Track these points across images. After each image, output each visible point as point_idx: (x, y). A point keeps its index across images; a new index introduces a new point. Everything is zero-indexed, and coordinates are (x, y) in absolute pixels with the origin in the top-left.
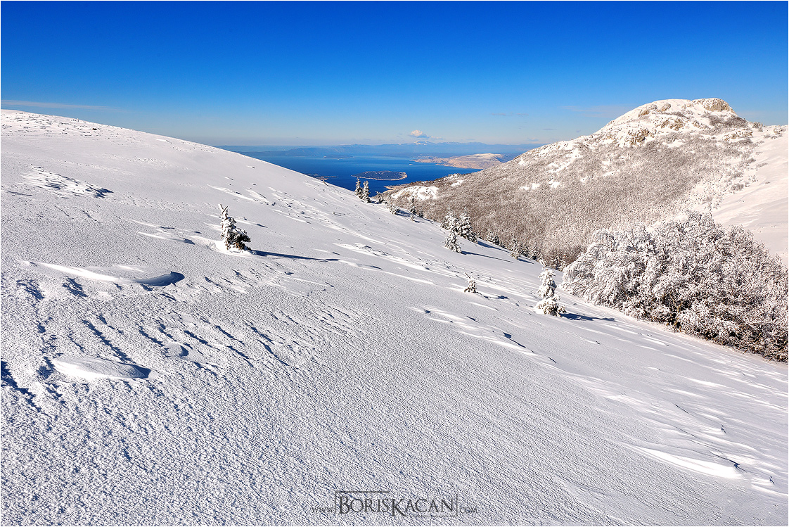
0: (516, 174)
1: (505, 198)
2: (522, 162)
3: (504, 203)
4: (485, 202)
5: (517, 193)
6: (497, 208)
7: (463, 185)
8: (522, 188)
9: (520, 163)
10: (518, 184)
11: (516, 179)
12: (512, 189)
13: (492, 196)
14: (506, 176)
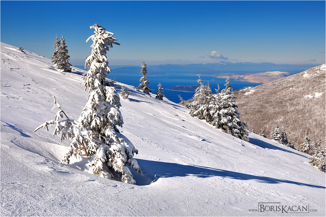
0: (301, 84)
1: (292, 105)
2: (306, 75)
3: (291, 109)
4: (274, 108)
5: (302, 101)
6: (285, 113)
7: (255, 93)
8: (306, 96)
9: (305, 76)
10: (303, 93)
11: (301, 89)
12: (298, 97)
13: (281, 103)
14: (292, 86)
